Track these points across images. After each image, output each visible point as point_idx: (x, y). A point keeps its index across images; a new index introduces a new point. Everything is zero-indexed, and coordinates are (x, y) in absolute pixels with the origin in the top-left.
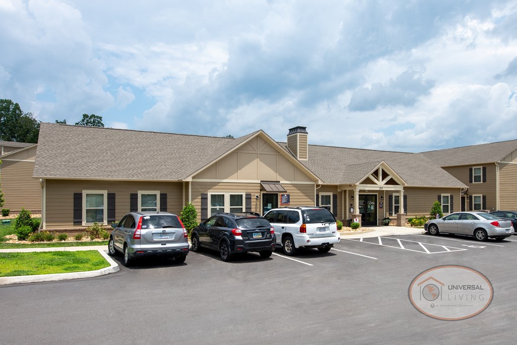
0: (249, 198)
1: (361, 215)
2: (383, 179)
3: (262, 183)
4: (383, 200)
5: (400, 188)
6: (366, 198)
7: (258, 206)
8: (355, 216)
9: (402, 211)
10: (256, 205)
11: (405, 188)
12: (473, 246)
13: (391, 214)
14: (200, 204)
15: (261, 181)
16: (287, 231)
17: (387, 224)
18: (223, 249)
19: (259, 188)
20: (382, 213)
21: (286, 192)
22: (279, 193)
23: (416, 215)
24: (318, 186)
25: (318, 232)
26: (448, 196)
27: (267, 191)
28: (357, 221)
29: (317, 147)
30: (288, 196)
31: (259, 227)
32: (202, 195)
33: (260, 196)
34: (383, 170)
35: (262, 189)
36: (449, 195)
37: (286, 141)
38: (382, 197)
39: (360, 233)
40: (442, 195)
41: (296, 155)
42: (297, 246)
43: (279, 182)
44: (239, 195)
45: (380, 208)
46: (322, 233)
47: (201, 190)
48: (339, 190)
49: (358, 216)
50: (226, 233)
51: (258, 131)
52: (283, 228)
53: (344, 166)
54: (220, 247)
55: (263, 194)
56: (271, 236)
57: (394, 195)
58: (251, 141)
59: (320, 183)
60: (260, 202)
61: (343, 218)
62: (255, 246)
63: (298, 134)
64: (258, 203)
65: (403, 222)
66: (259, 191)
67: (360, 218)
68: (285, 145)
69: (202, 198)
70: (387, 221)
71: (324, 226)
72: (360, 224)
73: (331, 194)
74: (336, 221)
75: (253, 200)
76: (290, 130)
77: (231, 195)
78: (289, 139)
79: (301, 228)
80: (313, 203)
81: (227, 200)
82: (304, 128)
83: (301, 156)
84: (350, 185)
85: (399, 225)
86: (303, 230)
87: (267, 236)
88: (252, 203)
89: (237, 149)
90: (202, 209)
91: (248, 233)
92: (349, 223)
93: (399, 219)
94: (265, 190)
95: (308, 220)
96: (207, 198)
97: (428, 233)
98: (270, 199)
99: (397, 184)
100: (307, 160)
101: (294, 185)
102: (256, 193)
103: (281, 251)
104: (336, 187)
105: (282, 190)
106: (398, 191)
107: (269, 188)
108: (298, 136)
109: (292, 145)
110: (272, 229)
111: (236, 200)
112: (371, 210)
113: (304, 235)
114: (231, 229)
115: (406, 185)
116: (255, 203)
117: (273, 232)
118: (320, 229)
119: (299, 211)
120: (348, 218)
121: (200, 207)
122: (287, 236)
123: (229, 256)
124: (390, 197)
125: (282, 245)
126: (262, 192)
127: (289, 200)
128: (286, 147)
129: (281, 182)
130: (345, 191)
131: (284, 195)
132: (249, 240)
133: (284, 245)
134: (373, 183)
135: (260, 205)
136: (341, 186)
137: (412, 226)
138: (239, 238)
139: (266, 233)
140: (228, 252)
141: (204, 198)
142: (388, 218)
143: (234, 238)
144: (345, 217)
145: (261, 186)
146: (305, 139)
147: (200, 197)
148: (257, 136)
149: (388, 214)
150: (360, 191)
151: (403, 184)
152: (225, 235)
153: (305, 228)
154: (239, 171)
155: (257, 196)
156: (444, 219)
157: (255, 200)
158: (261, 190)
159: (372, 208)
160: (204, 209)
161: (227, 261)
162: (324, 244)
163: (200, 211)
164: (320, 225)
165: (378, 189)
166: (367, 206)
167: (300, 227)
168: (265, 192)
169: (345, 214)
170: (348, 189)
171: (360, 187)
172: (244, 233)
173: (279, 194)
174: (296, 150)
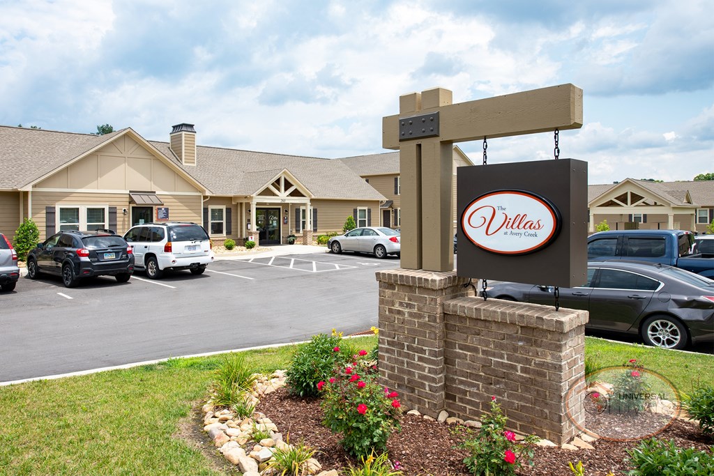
0: (113, 212)
1: (259, 232)
2: (286, 190)
3: (131, 194)
4: (288, 214)
5: (306, 200)
6: (266, 212)
7: (126, 223)
8: (251, 234)
9: (309, 227)
10: (124, 221)
11: (312, 200)
12: (367, 264)
13: (298, 231)
14: (45, 220)
15: (130, 192)
16: (150, 251)
17: (291, 243)
18: (66, 274)
19: (128, 200)
20: (286, 230)
21: (163, 205)
22: (154, 206)
23: (327, 232)
24: (205, 197)
25: (187, 251)
26: (365, 210)
27: (137, 204)
28: (254, 239)
29: (210, 149)
30: (167, 210)
31: (112, 246)
32: (47, 208)
33: (129, 209)
34: (285, 179)
35: (131, 201)
36: (366, 208)
37: (169, 141)
38: (286, 211)
39: (255, 253)
40: (359, 208)
41: (181, 159)
42: (161, 268)
43: (155, 192)
44: (100, 209)
45: (284, 223)
46: (192, 252)
47: (47, 203)
48: (233, 203)
49: (255, 233)
50: (70, 254)
51: (125, 129)
52: (146, 247)
53: (242, 174)
54: (63, 271)
55: (133, 207)
56: (127, 256)
57: (302, 208)
58: (115, 141)
59: (208, 194)
60: (129, 217)
61: (239, 236)
62: (108, 268)
63: (184, 133)
64: (126, 219)
65: (309, 239)
66: (128, 203)
67: (258, 235)
68: (168, 146)
69: (47, 213)
70: (292, 239)
71: (194, 244)
72: (257, 242)
73: (224, 207)
74: (209, 239)
75: (119, 215)
76: (174, 127)
77: (88, 209)
78: (172, 138)
79: (166, 247)
80: (199, 218)
81: (83, 215)
82: (192, 126)
83: (187, 161)
84: (246, 197)
85: (305, 243)
86: (168, 249)
87: (122, 257)
88: (118, 219)
89: (96, 151)
90: (47, 226)
91: (97, 253)
92: (243, 242)
93: (305, 236)
94: (134, 202)
95: (175, 237)
96: (54, 213)
97: (332, 252)
98: (142, 213)
99: (304, 196)
100: (195, 165)
101: (175, 197)
102: (123, 206)
103: (143, 274)
104: (230, 199)
105: (157, 202)
106: (304, 204)
107: (139, 200)
108: (183, 136)
109: (175, 147)
110: (129, 249)
111: (95, 214)
112: (273, 227)
113: (169, 254)
114: (75, 250)
115: (313, 197)
116: (122, 219)
117: (131, 251)
118: (189, 247)
119: (165, 227)
120: (244, 237)
121: (44, 224)
122: (150, 257)
123: (73, 281)
124: (297, 211)
125: (145, 267)
126: (132, 205)
127: (168, 215)
128: (169, 148)
129: (157, 193)
130: (241, 204)
131: (161, 209)
132: (98, 261)
133: (147, 267)
134: (274, 195)
135: (129, 221)
136: (236, 198)
137: (318, 244)
138: (86, 259)
139: (121, 254)
140: (72, 277)
141: (50, 213)
142: (293, 236)
143: (79, 259)
144: (241, 235)
145: (130, 197)
146: (193, 139)
147: (45, 211)
148: (124, 135)
149: (294, 231)
150: (258, 204)
151: (310, 196)
152: (69, 256)
153: (171, 247)
154: (99, 178)
155: (125, 210)
156: (347, 235)
157: (122, 215)
158: (130, 203)
159: (275, 224)
160: (50, 226)
161: (72, 286)
162: (194, 264)
163: (45, 228)
164: (189, 243)
165: (280, 201)
166: (269, 222)
167: (164, 245)
168: (135, 205)
169: (241, 232)
170: (244, 201)
171: (257, 200)
172: (92, 254)
173: (155, 208)
174: (181, 153)
